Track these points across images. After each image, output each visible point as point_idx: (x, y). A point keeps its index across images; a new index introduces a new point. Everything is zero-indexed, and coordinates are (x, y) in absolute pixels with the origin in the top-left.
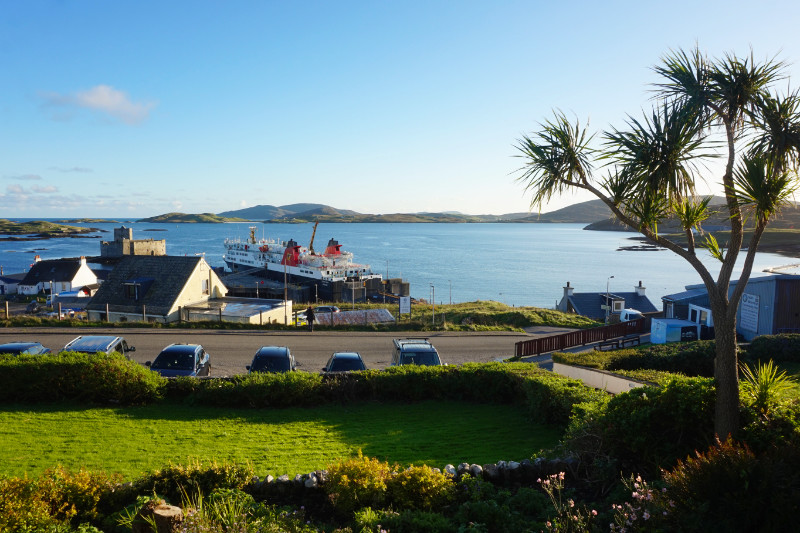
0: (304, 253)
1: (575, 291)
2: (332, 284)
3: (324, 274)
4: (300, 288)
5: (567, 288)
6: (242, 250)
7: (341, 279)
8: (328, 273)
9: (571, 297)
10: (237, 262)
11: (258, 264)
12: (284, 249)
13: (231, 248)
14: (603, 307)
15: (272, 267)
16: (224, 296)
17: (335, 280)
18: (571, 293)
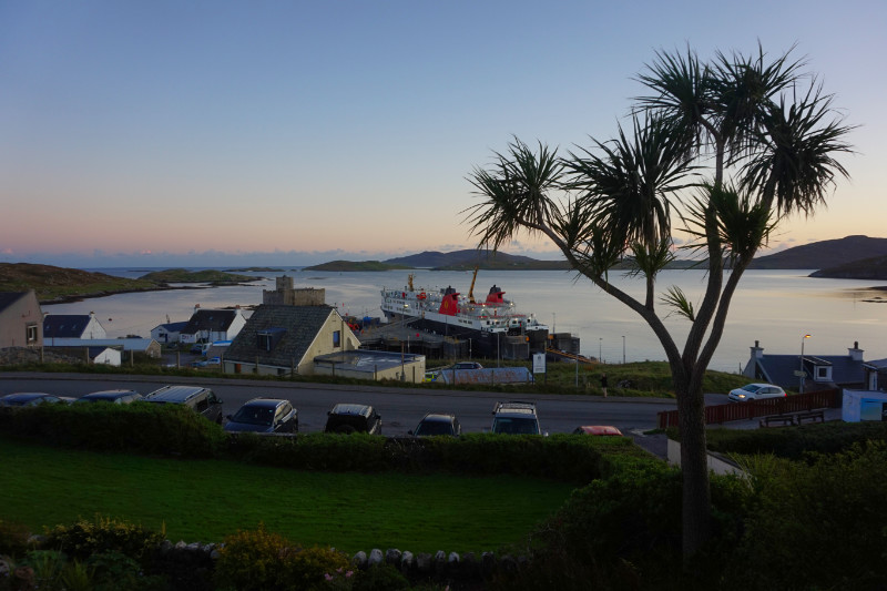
0: (463, 300)
1: (764, 352)
2: (493, 336)
3: (483, 324)
4: (457, 342)
5: (756, 349)
6: (399, 297)
7: (503, 330)
8: (488, 323)
9: (761, 360)
10: (394, 310)
11: (415, 313)
12: (441, 296)
13: (388, 295)
14: (797, 373)
15: (429, 316)
16: (356, 348)
17: (495, 330)
18: (759, 355)
